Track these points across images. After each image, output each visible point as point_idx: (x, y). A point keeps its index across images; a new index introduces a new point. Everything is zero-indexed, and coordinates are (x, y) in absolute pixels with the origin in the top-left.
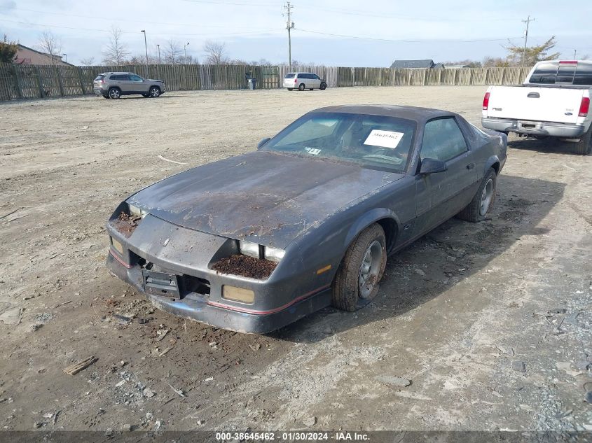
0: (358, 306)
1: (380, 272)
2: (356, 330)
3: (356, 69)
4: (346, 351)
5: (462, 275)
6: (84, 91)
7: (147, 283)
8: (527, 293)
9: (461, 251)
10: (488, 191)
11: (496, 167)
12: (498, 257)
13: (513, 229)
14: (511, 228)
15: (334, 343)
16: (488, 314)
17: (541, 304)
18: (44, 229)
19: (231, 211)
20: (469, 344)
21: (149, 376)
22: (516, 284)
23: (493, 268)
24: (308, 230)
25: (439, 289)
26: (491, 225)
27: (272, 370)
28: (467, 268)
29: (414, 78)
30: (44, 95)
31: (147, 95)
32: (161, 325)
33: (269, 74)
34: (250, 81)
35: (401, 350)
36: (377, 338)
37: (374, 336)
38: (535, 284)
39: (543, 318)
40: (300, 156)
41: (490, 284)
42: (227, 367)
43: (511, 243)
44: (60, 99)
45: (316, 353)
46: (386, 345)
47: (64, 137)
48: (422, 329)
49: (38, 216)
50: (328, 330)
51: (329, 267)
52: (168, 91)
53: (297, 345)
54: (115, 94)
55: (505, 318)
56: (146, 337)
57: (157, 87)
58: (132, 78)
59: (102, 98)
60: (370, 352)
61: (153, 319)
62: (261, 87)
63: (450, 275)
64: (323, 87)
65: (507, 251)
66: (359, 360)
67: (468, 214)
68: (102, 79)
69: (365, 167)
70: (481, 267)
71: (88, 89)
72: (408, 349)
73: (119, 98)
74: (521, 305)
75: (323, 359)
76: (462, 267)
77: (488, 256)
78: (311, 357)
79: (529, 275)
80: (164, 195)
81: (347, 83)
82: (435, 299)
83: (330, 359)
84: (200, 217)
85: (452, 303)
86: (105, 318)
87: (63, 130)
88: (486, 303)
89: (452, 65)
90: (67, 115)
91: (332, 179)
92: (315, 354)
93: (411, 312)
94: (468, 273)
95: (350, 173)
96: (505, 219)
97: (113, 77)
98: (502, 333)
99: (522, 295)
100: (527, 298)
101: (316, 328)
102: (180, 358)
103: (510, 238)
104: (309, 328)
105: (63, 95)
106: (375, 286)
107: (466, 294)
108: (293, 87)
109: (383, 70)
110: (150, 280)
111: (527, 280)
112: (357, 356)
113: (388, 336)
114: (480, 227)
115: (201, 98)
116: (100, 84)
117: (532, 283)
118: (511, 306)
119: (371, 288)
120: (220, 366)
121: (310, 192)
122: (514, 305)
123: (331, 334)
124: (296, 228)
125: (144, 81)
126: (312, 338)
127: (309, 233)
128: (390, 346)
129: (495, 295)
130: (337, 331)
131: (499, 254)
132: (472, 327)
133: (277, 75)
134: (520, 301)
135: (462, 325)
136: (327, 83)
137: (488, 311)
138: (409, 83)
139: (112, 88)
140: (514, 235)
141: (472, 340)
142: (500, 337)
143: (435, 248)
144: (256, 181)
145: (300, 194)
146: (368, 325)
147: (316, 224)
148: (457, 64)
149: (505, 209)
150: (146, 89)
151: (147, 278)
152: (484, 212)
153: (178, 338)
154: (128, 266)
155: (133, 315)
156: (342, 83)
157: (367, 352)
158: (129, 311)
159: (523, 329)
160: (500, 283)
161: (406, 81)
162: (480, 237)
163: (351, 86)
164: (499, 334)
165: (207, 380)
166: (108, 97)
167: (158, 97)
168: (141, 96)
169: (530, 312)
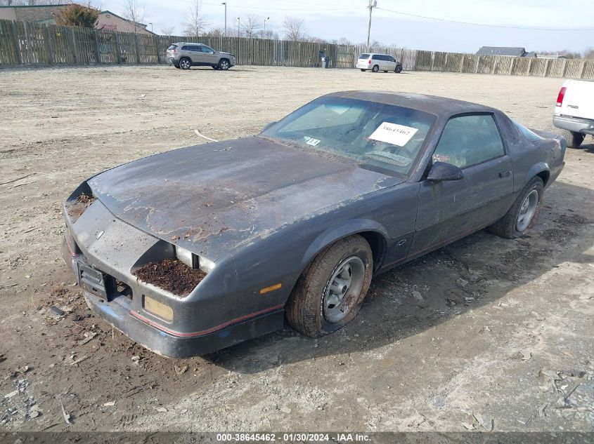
0: (322, 332)
1: (362, 292)
2: (309, 363)
3: (437, 54)
4: (284, 391)
5: (466, 306)
6: (159, 60)
7: (82, 277)
8: (541, 342)
9: (477, 274)
10: (531, 204)
11: (544, 176)
12: (522, 287)
13: (554, 253)
14: (551, 251)
15: (274, 378)
16: (479, 364)
17: (554, 360)
18: (40, 198)
19: (177, 207)
20: (439, 404)
21: (46, 390)
22: (531, 326)
23: (509, 302)
24: (253, 241)
25: (432, 321)
26: (528, 245)
27: (186, 402)
28: (477, 297)
29: (500, 66)
30: (121, 61)
31: (217, 67)
32: (93, 326)
33: (344, 54)
34: (323, 59)
35: (351, 400)
36: (330, 378)
37: (326, 375)
38: (556, 330)
39: (549, 381)
40: (297, 146)
41: (497, 322)
42: (136, 391)
43: (545, 270)
44: (134, 67)
45: (247, 387)
46: (335, 390)
47: (117, 103)
48: (389, 374)
49: (43, 184)
50: (275, 359)
51: (279, 286)
52: (238, 64)
53: (230, 373)
54: (186, 64)
55: (500, 374)
56: (71, 337)
57: (227, 60)
58: (203, 49)
59: (174, 67)
60: (311, 396)
61: (89, 316)
62: (334, 66)
63: (453, 303)
64: (398, 69)
65: (535, 281)
66: (294, 406)
67: (500, 228)
68: (174, 49)
69: (363, 166)
70: (495, 298)
71: (162, 58)
72: (359, 400)
73: (189, 69)
74: (527, 357)
75: (253, 397)
76: (470, 294)
77: (509, 284)
78: (239, 393)
79: (554, 317)
80: (123, 178)
81: (426, 67)
82: (421, 334)
83: (260, 399)
84: (141, 209)
85: (439, 343)
86: (40, 309)
87: (120, 97)
88: (482, 348)
89: (547, 54)
90: (133, 82)
91: (314, 178)
92: (245, 389)
93: (385, 347)
94: (476, 304)
95: (339, 171)
96: (548, 239)
97: (184, 48)
98: (488, 394)
99: (534, 343)
100: (539, 348)
101: (261, 355)
102: (92, 370)
103: (546, 264)
104: (254, 353)
105: (138, 63)
106: (352, 309)
107: (462, 333)
108: (366, 68)
109: (466, 57)
110: (84, 274)
111: (548, 323)
112: (295, 400)
113: (343, 377)
114: (512, 246)
115: (268, 74)
116: (172, 54)
117: (553, 328)
118: (514, 358)
119: (347, 310)
120: (131, 387)
121: (281, 192)
122: (519, 357)
123: (276, 364)
124: (240, 236)
125: (214, 53)
126: (252, 368)
127: (253, 243)
128: (339, 392)
129: (498, 340)
130: (284, 360)
131: (525, 283)
132: (453, 380)
133: (352, 55)
134: (528, 352)
135: (440, 375)
136: (404, 66)
137: (481, 360)
138: (493, 72)
139: (183, 58)
140: (551, 260)
141: (447, 398)
142: (483, 401)
143: (449, 266)
144: (225, 172)
145: (267, 193)
146: (326, 358)
147: (265, 234)
148: (552, 54)
149: (553, 226)
150: (216, 61)
151: (82, 272)
152: (522, 228)
153: (102, 345)
154: (74, 254)
155: (70, 309)
156: (420, 67)
157: (308, 396)
158: (70, 303)
159: (517, 393)
160: (511, 324)
161: (491, 68)
162: (508, 259)
163: (430, 71)
164: (484, 396)
165: (106, 405)
166: (178, 67)
167: (227, 70)
168: (211, 68)
169: (537, 369)
